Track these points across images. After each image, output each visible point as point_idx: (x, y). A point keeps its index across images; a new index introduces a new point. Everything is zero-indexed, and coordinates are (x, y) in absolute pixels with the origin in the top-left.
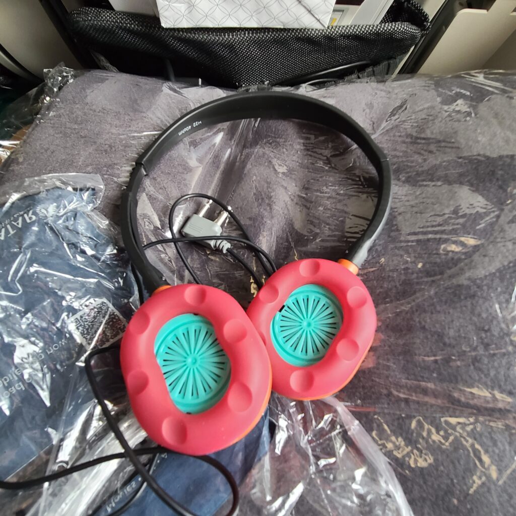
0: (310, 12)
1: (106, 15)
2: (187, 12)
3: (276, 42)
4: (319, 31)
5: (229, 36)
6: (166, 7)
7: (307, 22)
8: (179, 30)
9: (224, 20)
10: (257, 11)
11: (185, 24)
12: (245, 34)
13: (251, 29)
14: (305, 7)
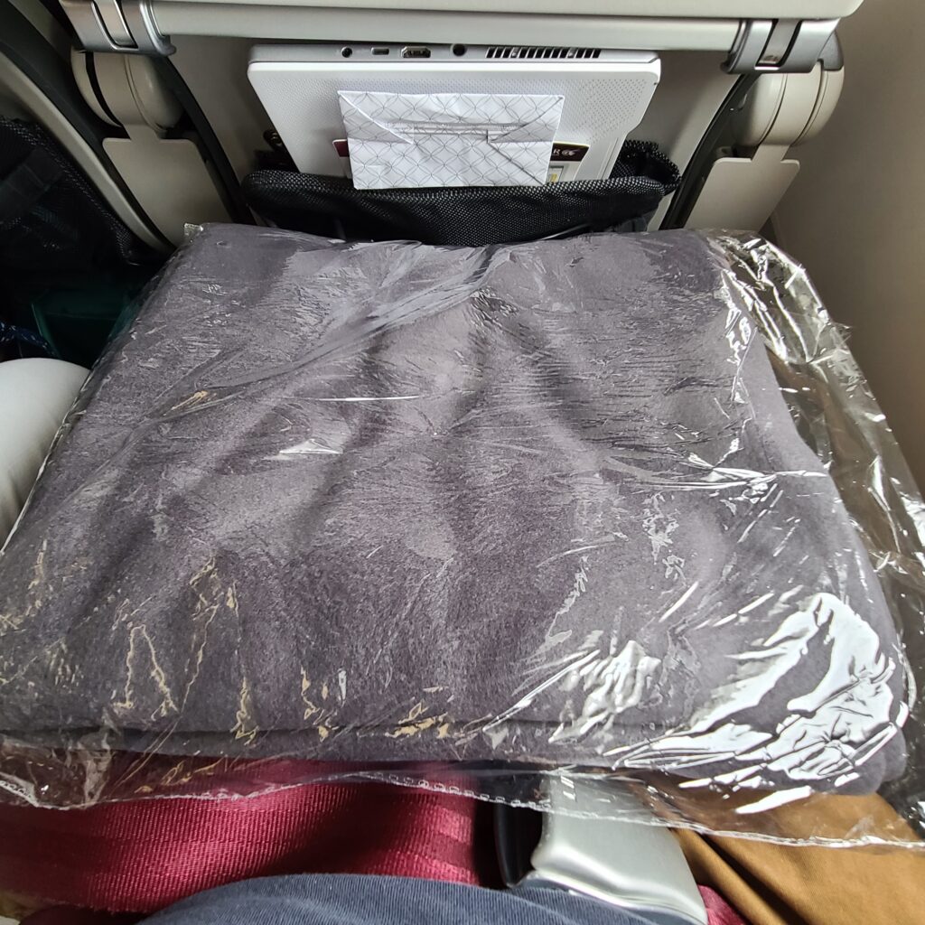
0: (522, 169)
1: (290, 178)
2: (384, 173)
3: (486, 201)
4: (537, 189)
5: (430, 196)
6: (360, 170)
7: (521, 179)
8: (372, 191)
9: (425, 180)
10: (464, 171)
11: (381, 186)
12: (449, 194)
13: (456, 188)
14: (516, 165)
